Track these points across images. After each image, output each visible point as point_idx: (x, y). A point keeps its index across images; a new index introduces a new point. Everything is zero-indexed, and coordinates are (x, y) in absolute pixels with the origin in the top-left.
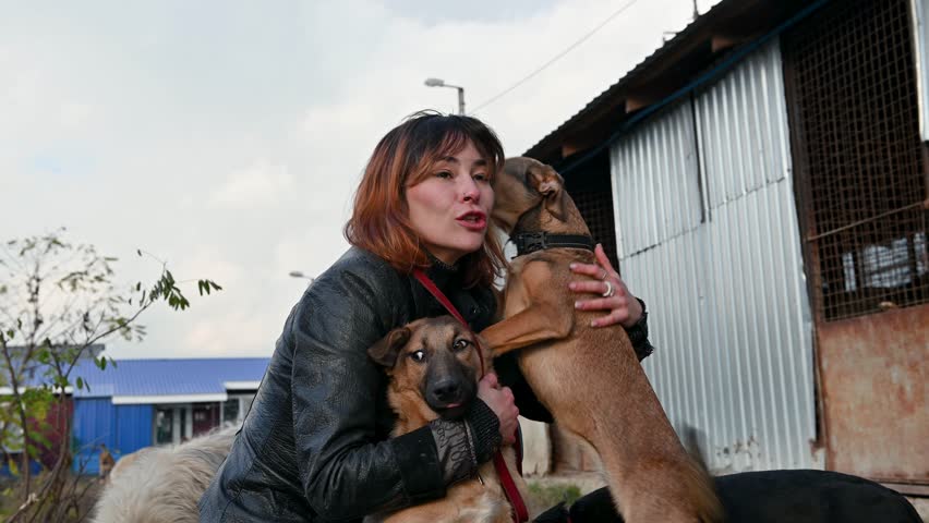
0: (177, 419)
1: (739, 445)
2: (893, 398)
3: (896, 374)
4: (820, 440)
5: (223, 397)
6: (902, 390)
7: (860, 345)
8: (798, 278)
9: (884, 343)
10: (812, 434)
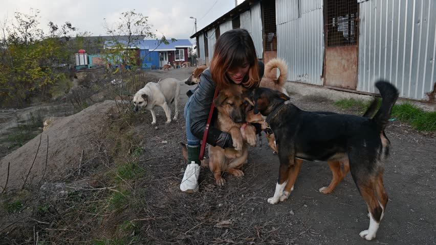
0: (164, 55)
1: (303, 75)
2: (342, 67)
3: (344, 62)
4: (323, 76)
5: (175, 50)
6: (344, 65)
7: (335, 54)
8: (322, 35)
9: (341, 54)
10: (321, 74)
